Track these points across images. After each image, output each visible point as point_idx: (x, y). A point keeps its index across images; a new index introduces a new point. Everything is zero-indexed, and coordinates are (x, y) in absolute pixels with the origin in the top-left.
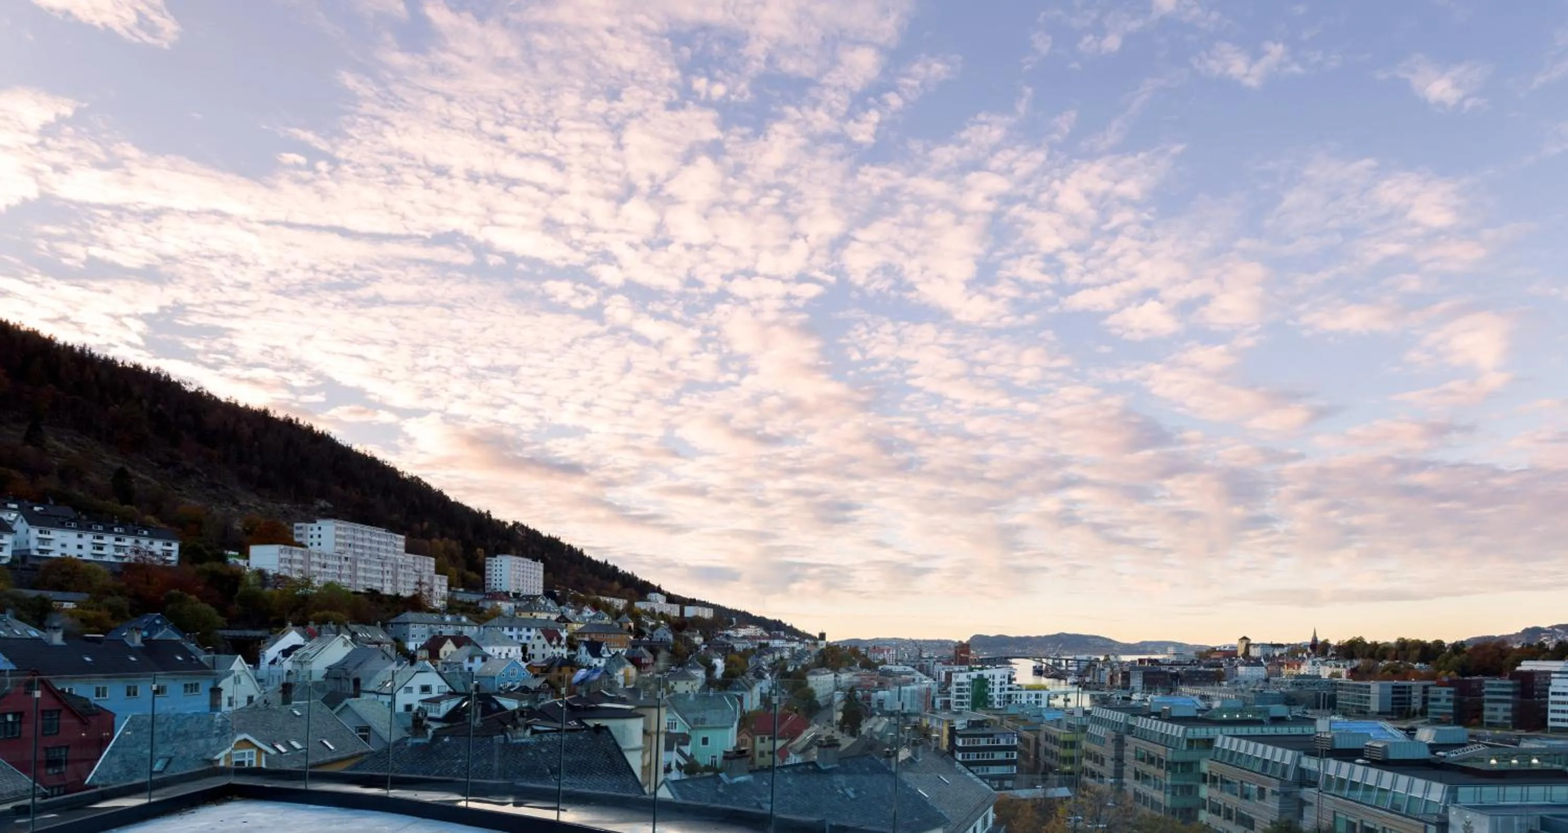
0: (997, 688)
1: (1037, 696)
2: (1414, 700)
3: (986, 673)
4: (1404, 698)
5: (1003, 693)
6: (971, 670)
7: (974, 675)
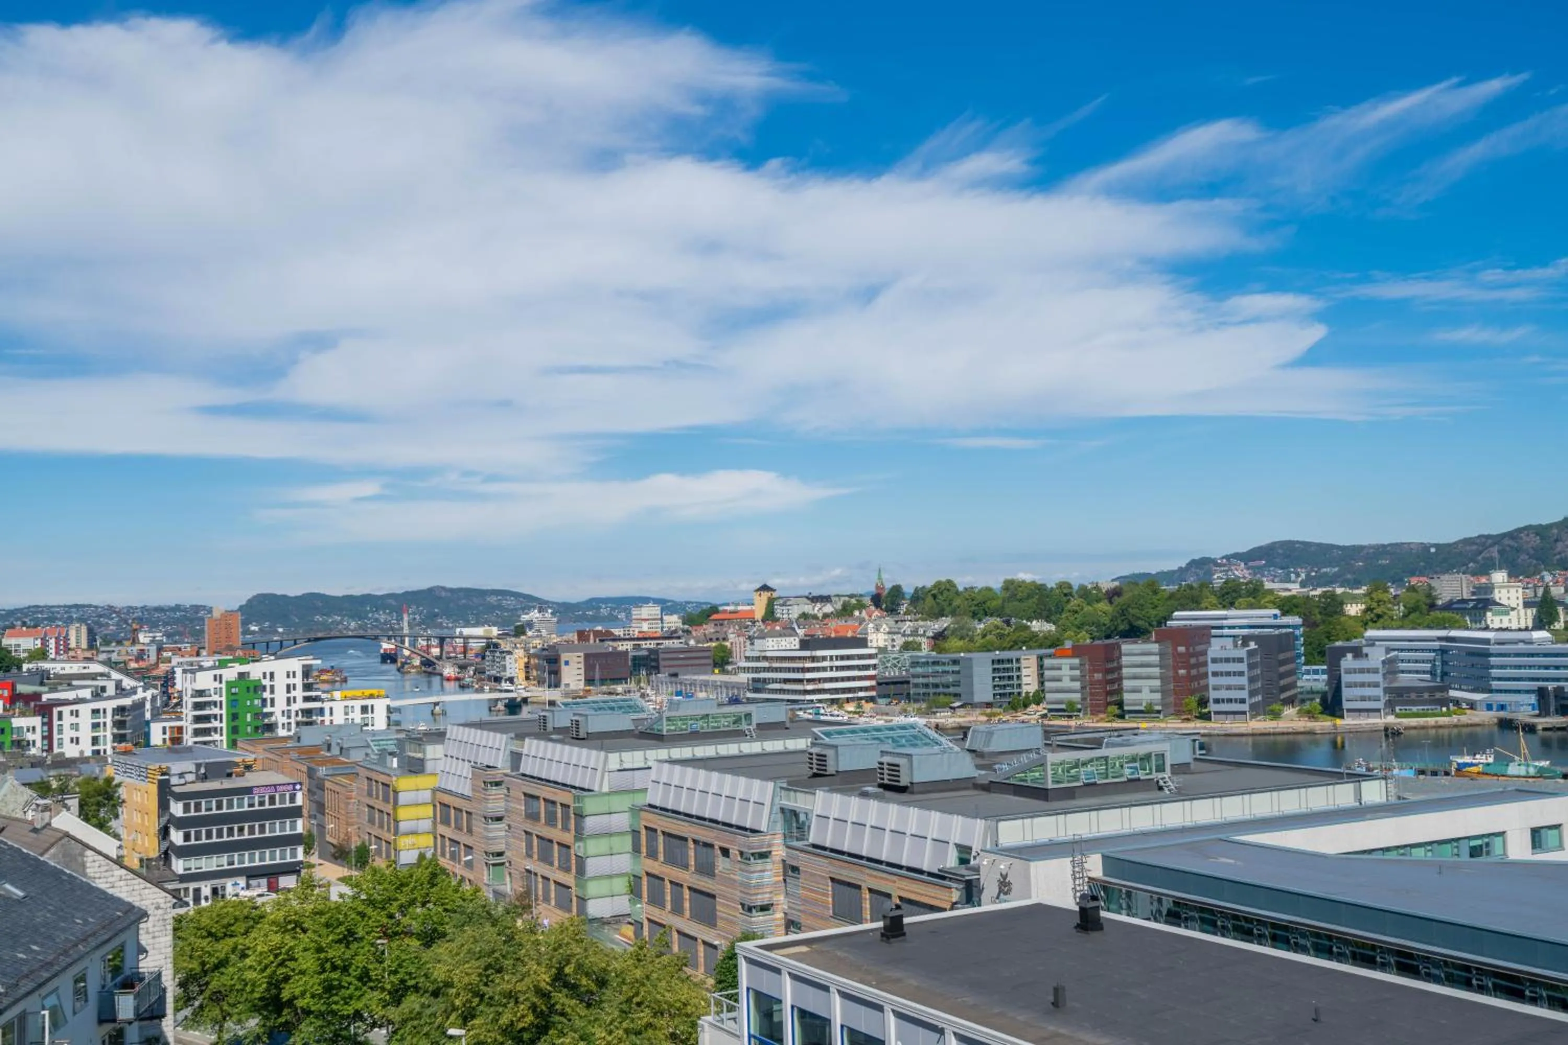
0: (280, 696)
1: (364, 709)
2: (1025, 680)
3: (256, 670)
4: (1010, 678)
5: (294, 707)
6: (222, 665)
7: (230, 674)
